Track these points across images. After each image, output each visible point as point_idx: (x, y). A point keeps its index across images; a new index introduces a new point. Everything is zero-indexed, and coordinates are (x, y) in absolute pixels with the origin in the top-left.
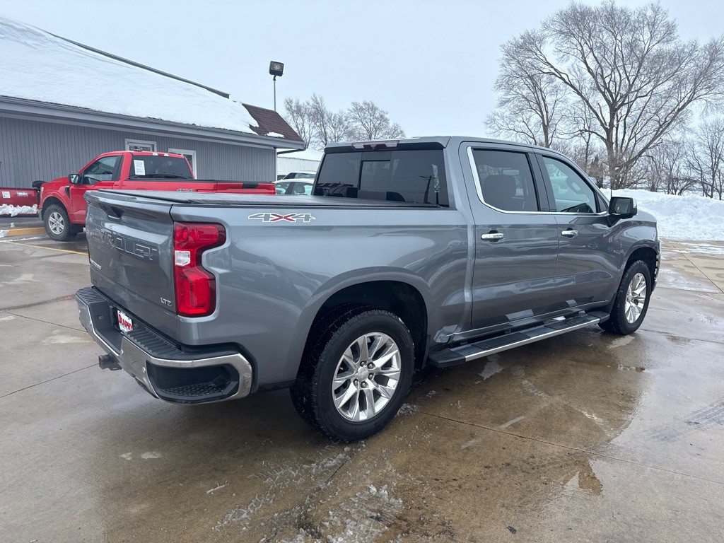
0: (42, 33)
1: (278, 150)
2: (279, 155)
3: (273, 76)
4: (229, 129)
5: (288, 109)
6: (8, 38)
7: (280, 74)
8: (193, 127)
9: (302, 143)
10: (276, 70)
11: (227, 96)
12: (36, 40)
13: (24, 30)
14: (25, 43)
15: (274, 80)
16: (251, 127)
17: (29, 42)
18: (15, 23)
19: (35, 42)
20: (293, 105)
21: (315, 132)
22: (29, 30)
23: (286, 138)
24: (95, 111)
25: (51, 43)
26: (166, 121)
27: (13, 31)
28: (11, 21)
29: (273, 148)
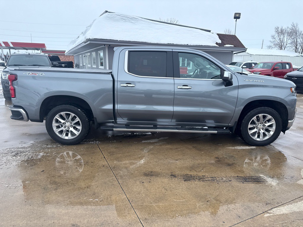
0: (138, 18)
1: (234, 52)
2: (235, 55)
3: (235, 19)
4: (204, 45)
5: (276, 31)
6: (127, 21)
7: (239, 18)
8: (187, 45)
9: (244, 48)
10: (237, 17)
11: (210, 31)
12: (135, 20)
13: (132, 18)
14: (132, 22)
15: (236, 21)
16: (217, 43)
17: (133, 21)
18: (130, 16)
19: (134, 21)
20: (279, 29)
21: (289, 41)
22: (134, 18)
23: (235, 46)
24: (149, 43)
25: (140, 21)
26: (176, 44)
27: (129, 19)
28: (128, 16)
29: (231, 52)
